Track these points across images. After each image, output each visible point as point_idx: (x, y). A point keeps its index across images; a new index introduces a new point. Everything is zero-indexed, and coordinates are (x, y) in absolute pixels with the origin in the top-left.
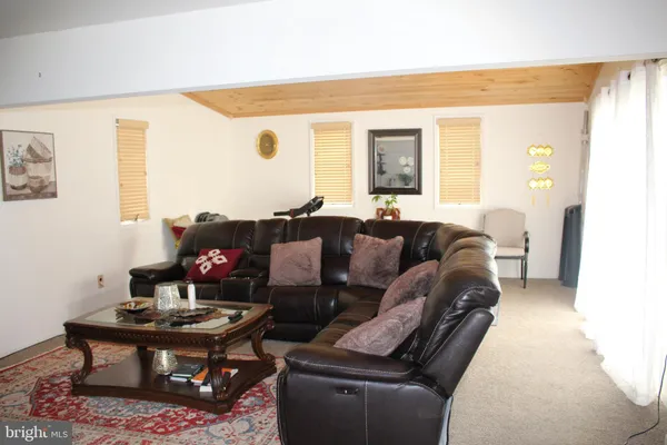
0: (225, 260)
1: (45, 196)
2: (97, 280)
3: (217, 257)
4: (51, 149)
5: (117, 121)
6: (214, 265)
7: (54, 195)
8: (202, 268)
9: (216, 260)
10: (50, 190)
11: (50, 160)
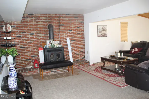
0: (137, 50)
1: (105, 36)
2: (115, 52)
3: (136, 49)
4: (106, 28)
5: (121, 22)
6: (135, 51)
7: (107, 36)
8: (132, 51)
9: (136, 50)
10: (106, 35)
11: (106, 30)
